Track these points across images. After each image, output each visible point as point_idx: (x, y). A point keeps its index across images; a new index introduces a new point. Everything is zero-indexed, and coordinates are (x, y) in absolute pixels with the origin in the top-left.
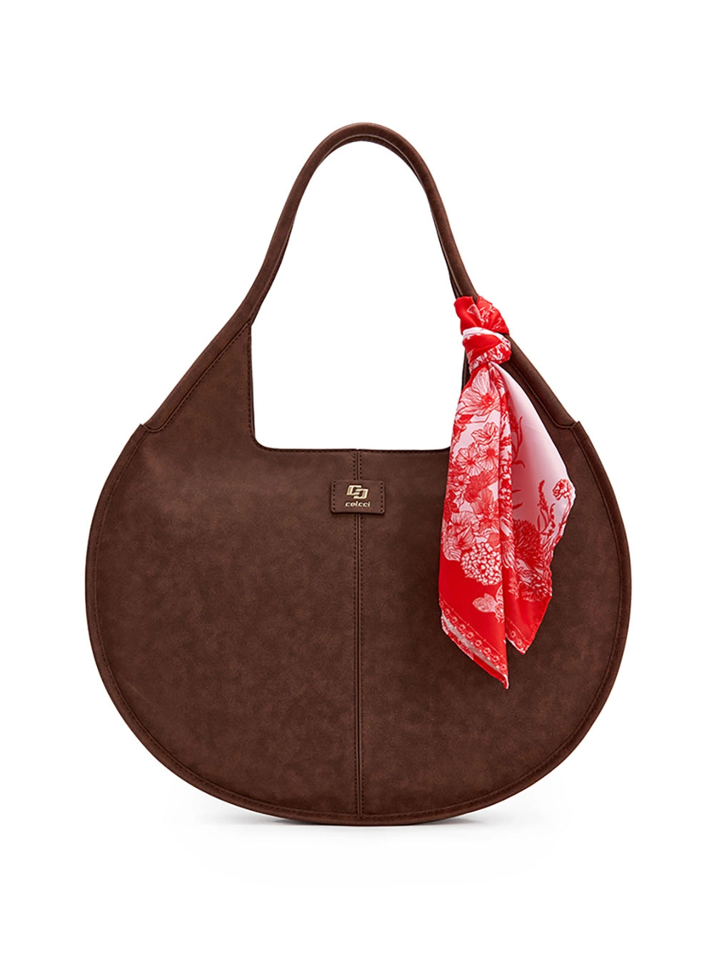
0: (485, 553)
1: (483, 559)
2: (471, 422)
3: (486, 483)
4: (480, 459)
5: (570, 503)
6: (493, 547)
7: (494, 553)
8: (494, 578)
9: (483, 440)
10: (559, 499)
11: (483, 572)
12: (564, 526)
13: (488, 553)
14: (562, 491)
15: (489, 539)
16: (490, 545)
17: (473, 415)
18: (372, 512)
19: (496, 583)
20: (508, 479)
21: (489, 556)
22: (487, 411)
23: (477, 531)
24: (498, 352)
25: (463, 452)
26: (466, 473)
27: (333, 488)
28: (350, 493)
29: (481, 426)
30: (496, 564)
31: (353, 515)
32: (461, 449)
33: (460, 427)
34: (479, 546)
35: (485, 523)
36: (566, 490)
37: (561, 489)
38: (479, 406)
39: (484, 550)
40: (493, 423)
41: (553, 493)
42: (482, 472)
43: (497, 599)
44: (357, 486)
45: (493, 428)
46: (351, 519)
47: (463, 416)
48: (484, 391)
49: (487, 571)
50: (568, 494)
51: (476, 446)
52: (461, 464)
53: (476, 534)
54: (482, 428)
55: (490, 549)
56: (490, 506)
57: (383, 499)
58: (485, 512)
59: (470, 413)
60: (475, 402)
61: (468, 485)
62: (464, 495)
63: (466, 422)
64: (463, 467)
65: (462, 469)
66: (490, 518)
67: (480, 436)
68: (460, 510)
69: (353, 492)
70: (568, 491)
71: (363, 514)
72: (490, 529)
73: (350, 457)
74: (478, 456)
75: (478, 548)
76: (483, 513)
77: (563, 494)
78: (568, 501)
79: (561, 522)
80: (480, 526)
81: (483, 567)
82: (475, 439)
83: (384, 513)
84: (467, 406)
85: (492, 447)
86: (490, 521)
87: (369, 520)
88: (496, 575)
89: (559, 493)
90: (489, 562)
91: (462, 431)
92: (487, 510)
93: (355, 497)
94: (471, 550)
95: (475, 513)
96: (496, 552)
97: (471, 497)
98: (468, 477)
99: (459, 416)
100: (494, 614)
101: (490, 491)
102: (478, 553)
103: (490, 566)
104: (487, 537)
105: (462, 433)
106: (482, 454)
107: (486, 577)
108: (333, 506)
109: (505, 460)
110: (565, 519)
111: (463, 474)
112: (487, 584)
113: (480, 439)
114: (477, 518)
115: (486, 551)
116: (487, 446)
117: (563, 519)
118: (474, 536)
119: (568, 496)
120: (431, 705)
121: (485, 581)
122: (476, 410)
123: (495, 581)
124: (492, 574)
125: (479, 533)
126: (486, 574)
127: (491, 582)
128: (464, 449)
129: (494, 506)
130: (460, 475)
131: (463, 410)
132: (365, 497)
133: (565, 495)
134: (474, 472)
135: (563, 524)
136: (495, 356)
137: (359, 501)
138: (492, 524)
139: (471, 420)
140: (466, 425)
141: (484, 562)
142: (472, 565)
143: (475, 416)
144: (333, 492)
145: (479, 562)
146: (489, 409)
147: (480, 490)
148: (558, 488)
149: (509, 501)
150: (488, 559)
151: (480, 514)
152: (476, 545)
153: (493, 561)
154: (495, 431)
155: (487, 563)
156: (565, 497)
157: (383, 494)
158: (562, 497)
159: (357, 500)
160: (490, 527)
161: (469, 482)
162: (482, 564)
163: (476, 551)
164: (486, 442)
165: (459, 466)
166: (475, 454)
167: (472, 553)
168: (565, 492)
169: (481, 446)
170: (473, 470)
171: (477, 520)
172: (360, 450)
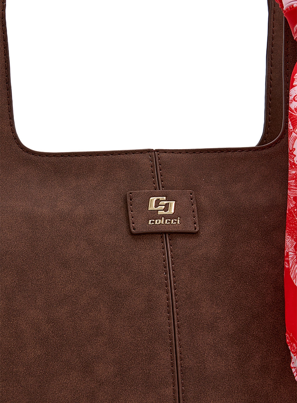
18: (184, 230)
27: (129, 200)
28: (152, 207)
31: (160, 236)
44: (161, 198)
46: (157, 241)
57: (196, 213)
69: (156, 206)
71: (173, 234)
73: (145, 160)
83: (197, 232)
87: (180, 241)
93: (160, 213)
108: (132, 225)
132: (173, 211)
137: (166, 217)
144: (130, 207)
157: (194, 207)
159: (163, 216)
172: (157, 151)
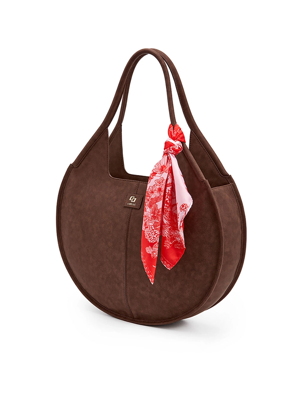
0: (151, 230)
1: (150, 232)
2: (155, 176)
3: (156, 201)
4: (156, 191)
5: (186, 213)
6: (154, 228)
7: (155, 230)
8: (153, 240)
9: (158, 184)
10: (181, 211)
11: (150, 237)
12: (182, 222)
13: (153, 230)
14: (183, 208)
15: (153, 224)
16: (154, 227)
17: (157, 173)
19: (153, 242)
20: (167, 200)
21: (152, 231)
22: (162, 172)
23: (150, 220)
24: (171, 149)
25: (150, 187)
26: (150, 196)
29: (159, 178)
30: (155, 234)
32: (150, 186)
33: (152, 177)
34: (150, 226)
35: (153, 217)
36: (185, 208)
37: (183, 207)
38: (160, 170)
39: (151, 228)
40: (163, 177)
41: (179, 208)
42: (155, 197)
43: (153, 248)
45: (162, 179)
47: (154, 172)
48: (163, 164)
49: (151, 237)
50: (185, 210)
51: (155, 186)
52: (149, 192)
53: (150, 221)
54: (159, 179)
55: (153, 228)
56: (156, 211)
58: (154, 213)
59: (156, 172)
60: (159, 168)
61: (150, 201)
62: (149, 205)
63: (154, 176)
64: (149, 194)
65: (149, 195)
66: (155, 216)
67: (157, 182)
68: (147, 211)
69: (131, 199)
70: (186, 208)
72: (154, 220)
74: (155, 190)
75: (149, 227)
76: (153, 213)
77: (183, 210)
78: (185, 213)
79: (181, 220)
80: (151, 218)
81: (150, 235)
82: (155, 183)
84: (156, 169)
85: (160, 187)
86: (155, 217)
88: (154, 239)
89: (182, 209)
90: (152, 233)
91: (152, 179)
92: (154, 212)
94: (147, 227)
95: (151, 213)
96: (156, 230)
97: (150, 206)
98: (150, 198)
99: (152, 172)
100: (151, 254)
101: (157, 205)
102: (149, 229)
103: (153, 235)
104: (153, 223)
105: (152, 180)
106: (157, 189)
107: (151, 239)
109: (167, 193)
110: (183, 220)
111: (149, 196)
112: (150, 242)
113: (157, 183)
114: (151, 215)
115: (152, 229)
116: (159, 186)
117: (182, 219)
118: (149, 222)
119: (185, 211)
120: (148, 285)
121: (150, 241)
122: (158, 171)
123: (153, 241)
124: (153, 238)
125: (151, 221)
126: (151, 238)
127: (152, 242)
128: (151, 186)
129: (157, 211)
130: (148, 197)
131: (154, 170)
133: (184, 210)
134: (153, 196)
135: (182, 221)
136: (169, 151)
138: (156, 218)
139: (156, 175)
140: (154, 177)
141: (151, 233)
142: (147, 234)
143: (158, 174)
145: (149, 233)
146: (163, 172)
147: (153, 204)
148: (182, 207)
149: (167, 209)
150: (152, 232)
151: (152, 214)
152: (149, 226)
153: (154, 233)
154: (163, 181)
155: (152, 234)
156: (184, 211)
158: (183, 211)
160: (155, 219)
161: (150, 200)
162: (150, 234)
163: (149, 228)
164: (159, 185)
165: (148, 193)
166: (154, 189)
167: (148, 229)
168: (184, 209)
169: (157, 186)
170: (152, 195)
171: (151, 216)
